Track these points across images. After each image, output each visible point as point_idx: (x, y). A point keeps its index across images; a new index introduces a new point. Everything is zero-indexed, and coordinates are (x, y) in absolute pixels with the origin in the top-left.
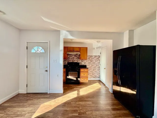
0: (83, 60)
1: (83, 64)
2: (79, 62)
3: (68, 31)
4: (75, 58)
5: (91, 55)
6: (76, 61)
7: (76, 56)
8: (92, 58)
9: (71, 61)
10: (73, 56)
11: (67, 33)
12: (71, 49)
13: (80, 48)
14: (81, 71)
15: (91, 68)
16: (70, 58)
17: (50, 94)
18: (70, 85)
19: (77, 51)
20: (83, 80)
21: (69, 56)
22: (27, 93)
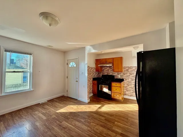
0: (120, 73)
1: (119, 77)
2: (114, 75)
3: (91, 46)
4: (110, 70)
5: (130, 66)
6: (111, 74)
7: (111, 68)
8: (131, 69)
9: (106, 74)
10: (108, 69)
11: (90, 47)
12: (104, 61)
13: (113, 58)
14: (113, 85)
15: (131, 83)
16: (105, 70)
17: (79, 101)
18: (100, 98)
19: (110, 62)
20: (115, 96)
21: (103, 69)
22: (67, 97)
